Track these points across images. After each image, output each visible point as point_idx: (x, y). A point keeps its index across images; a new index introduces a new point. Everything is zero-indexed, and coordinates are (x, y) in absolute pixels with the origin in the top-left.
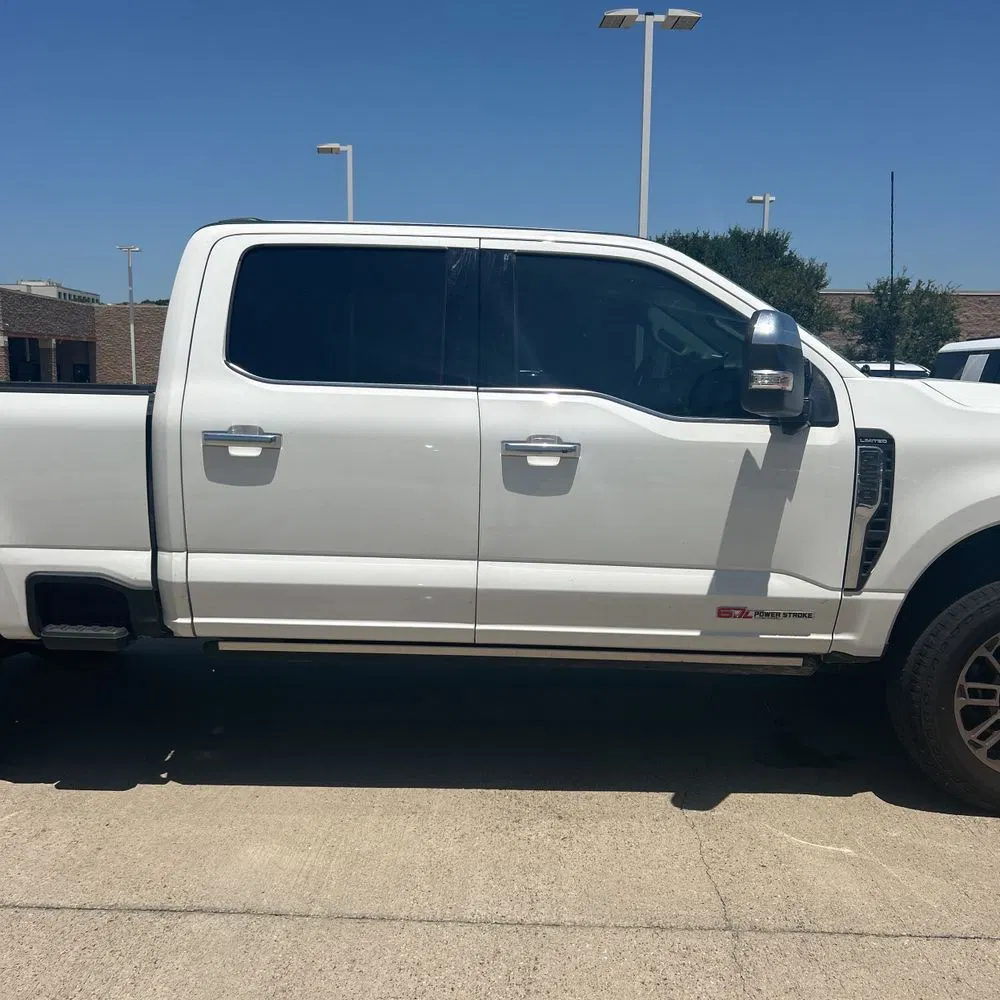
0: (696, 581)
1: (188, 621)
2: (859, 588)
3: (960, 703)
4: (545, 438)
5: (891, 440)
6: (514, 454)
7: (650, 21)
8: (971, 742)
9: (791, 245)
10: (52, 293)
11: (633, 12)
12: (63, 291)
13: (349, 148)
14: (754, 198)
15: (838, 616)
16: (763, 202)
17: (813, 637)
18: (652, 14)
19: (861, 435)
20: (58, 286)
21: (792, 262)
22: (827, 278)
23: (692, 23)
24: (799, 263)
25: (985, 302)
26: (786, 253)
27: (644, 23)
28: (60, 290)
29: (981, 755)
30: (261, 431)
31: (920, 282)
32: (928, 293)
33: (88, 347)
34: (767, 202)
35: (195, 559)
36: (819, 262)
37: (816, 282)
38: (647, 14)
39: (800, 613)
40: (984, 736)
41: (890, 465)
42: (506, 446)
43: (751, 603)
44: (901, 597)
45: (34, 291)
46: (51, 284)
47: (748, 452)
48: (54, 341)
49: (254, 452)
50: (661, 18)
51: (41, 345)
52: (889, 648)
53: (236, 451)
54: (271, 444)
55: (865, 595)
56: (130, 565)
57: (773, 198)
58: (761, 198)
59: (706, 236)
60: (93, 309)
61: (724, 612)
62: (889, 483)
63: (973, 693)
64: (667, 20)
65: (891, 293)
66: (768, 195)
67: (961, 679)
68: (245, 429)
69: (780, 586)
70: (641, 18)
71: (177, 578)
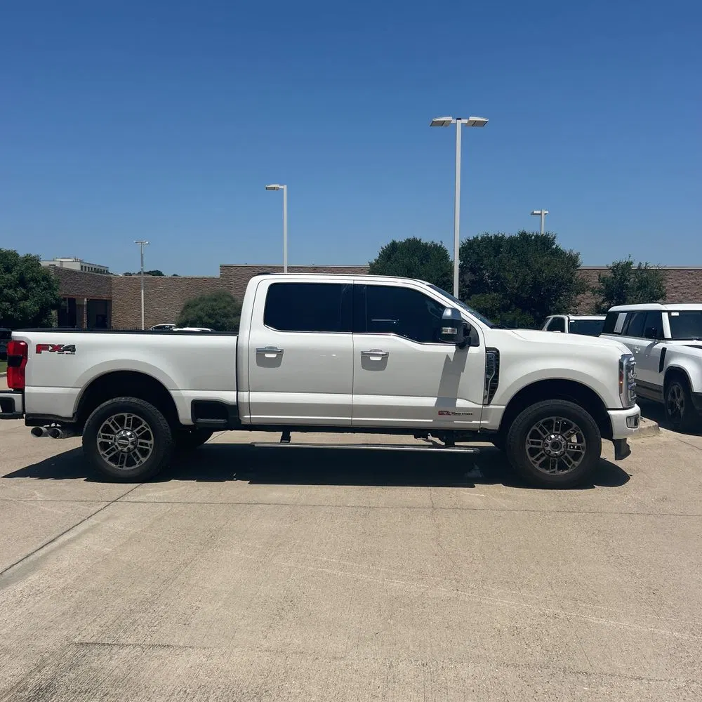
0: (431, 402)
1: (249, 416)
2: (489, 404)
3: (528, 446)
4: (376, 350)
5: (498, 351)
6: (365, 356)
7: (459, 122)
8: (533, 461)
9: (557, 242)
10: (77, 267)
11: (449, 118)
12: (84, 265)
13: (285, 187)
14: (535, 212)
15: (482, 414)
16: (540, 214)
17: (473, 422)
18: (460, 119)
19: (487, 349)
20: (81, 261)
21: (558, 253)
22: (580, 261)
23: (483, 124)
24: (563, 253)
25: (692, 274)
26: (554, 247)
27: (455, 125)
28: (83, 264)
29: (537, 466)
30: (276, 348)
31: (640, 263)
32: (646, 270)
33: (107, 304)
34: (543, 215)
35: (253, 394)
36: (575, 252)
37: (573, 264)
38: (457, 119)
39: (468, 413)
40: (537, 459)
41: (498, 360)
42: (363, 353)
43: (450, 410)
44: (504, 407)
45: (65, 266)
46: (76, 260)
47: (447, 356)
48: (86, 300)
49: (274, 356)
50: (465, 121)
51: (77, 303)
52: (501, 426)
53: (267, 355)
54: (280, 353)
55: (491, 407)
56: (229, 396)
57: (547, 212)
58: (539, 212)
59: (503, 236)
60: (111, 278)
61: (441, 413)
62: (498, 366)
63: (532, 443)
64: (468, 122)
65: (622, 270)
66: (544, 210)
67: (528, 438)
68: (271, 348)
69: (460, 403)
70: (454, 121)
71: (246, 401)
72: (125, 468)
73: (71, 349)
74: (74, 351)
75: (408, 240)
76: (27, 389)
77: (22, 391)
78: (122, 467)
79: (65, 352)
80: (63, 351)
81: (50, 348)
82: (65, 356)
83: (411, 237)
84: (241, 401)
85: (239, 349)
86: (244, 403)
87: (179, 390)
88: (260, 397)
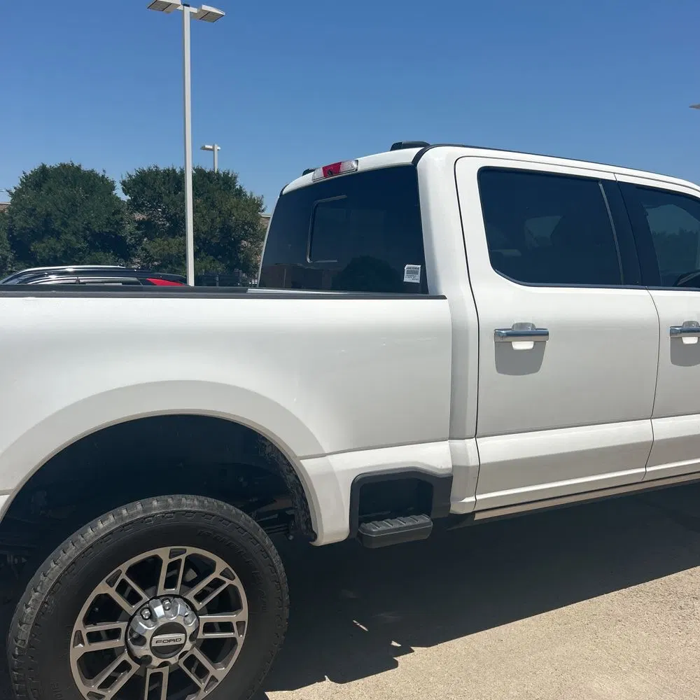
1: (473, 499)
4: (690, 323)
6: (675, 336)
7: (188, 10)
9: (240, 182)
14: (207, 146)
16: (213, 150)
18: (188, 6)
21: (240, 193)
23: (215, 17)
27: (183, 11)
30: (534, 327)
34: (216, 150)
35: (483, 444)
36: (257, 195)
38: (184, 5)
50: (195, 10)
56: (437, 457)
57: (219, 148)
58: (211, 147)
64: (199, 13)
66: (216, 145)
68: (522, 325)
71: (473, 462)
75: (63, 166)
83: (67, 162)
84: (463, 464)
85: (457, 335)
86: (467, 468)
87: (324, 455)
88: (495, 449)
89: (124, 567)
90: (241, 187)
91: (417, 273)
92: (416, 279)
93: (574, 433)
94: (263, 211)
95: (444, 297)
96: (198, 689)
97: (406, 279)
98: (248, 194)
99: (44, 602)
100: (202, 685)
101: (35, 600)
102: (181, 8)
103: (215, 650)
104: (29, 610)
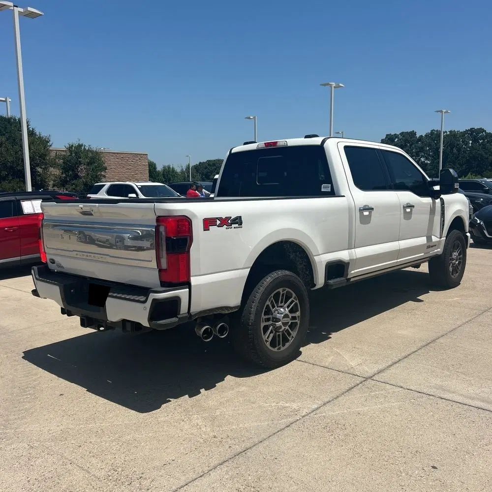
0: (423, 240)
1: (354, 271)
3: (449, 262)
7: (17, 10)
15: (439, 245)
16: (5, 101)
18: (17, 7)
19: (441, 199)
22: (51, 143)
27: (14, 10)
29: (451, 274)
30: (369, 206)
32: (90, 151)
35: (357, 251)
38: (14, 6)
39: (435, 245)
40: (451, 269)
42: (404, 206)
44: (445, 238)
47: (430, 205)
50: (21, 10)
55: (442, 239)
56: (345, 255)
57: (10, 100)
58: (4, 99)
64: (25, 12)
66: (8, 98)
69: (433, 239)
71: (355, 258)
72: (282, 349)
73: (238, 221)
74: (241, 223)
76: (194, 281)
77: (188, 284)
78: (279, 348)
79: (233, 226)
80: (231, 224)
81: (218, 222)
82: (233, 231)
84: (352, 258)
85: (350, 210)
86: (353, 259)
87: (319, 255)
88: (360, 252)
89: (272, 295)
90: (33, 129)
91: (329, 187)
92: (329, 190)
93: (388, 245)
94: (51, 146)
95: (344, 196)
96: (289, 340)
97: (323, 190)
98: (38, 133)
99: (258, 306)
100: (290, 339)
101: (255, 306)
102: (12, 8)
103: (292, 326)
104: (252, 309)
